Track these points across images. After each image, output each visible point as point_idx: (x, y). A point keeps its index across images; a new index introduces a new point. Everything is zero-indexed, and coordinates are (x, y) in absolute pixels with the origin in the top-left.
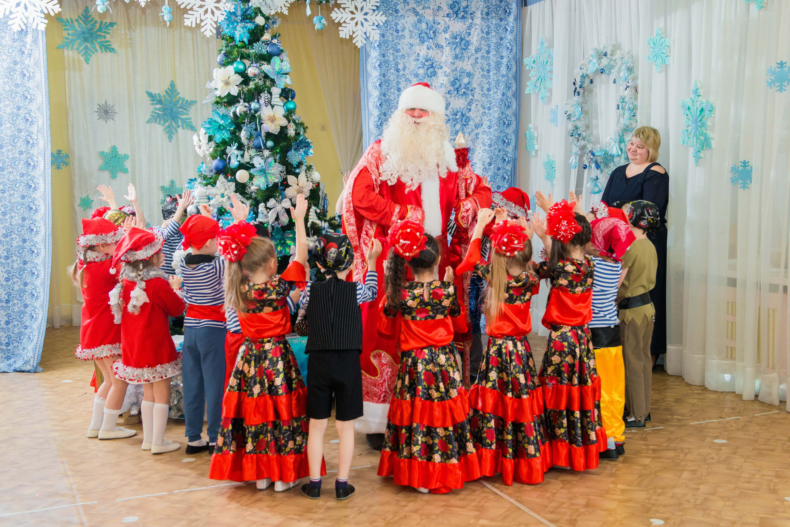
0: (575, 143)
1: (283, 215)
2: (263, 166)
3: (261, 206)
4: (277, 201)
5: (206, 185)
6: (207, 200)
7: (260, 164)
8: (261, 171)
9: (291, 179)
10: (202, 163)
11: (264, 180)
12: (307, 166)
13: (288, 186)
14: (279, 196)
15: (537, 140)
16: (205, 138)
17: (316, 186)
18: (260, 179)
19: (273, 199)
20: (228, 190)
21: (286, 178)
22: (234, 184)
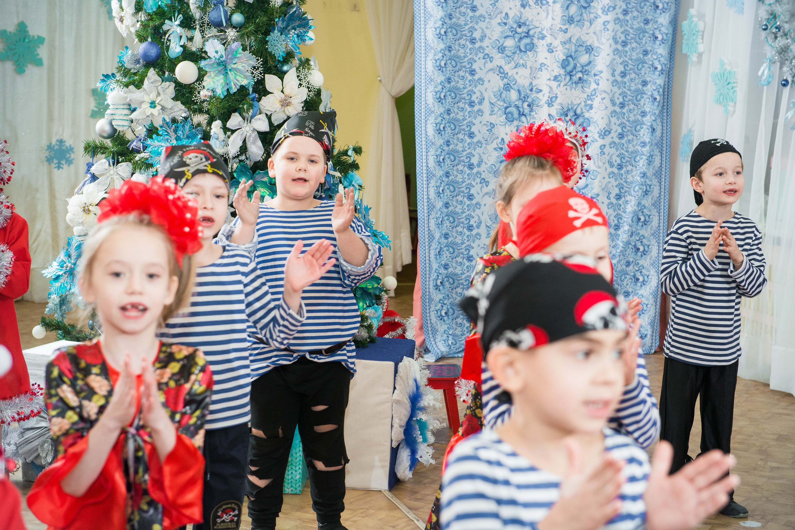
0: (770, 40)
1: (254, 143)
2: (221, 57)
3: (217, 125)
4: (244, 119)
5: (127, 86)
6: (127, 112)
7: (217, 52)
8: (218, 64)
9: (271, 81)
10: (127, 48)
11: (222, 81)
12: (300, 60)
13: (266, 93)
14: (248, 110)
15: (703, 36)
16: (129, 5)
17: (315, 95)
18: (217, 78)
19: (237, 114)
20: (162, 96)
21: (263, 79)
22: (173, 85)
